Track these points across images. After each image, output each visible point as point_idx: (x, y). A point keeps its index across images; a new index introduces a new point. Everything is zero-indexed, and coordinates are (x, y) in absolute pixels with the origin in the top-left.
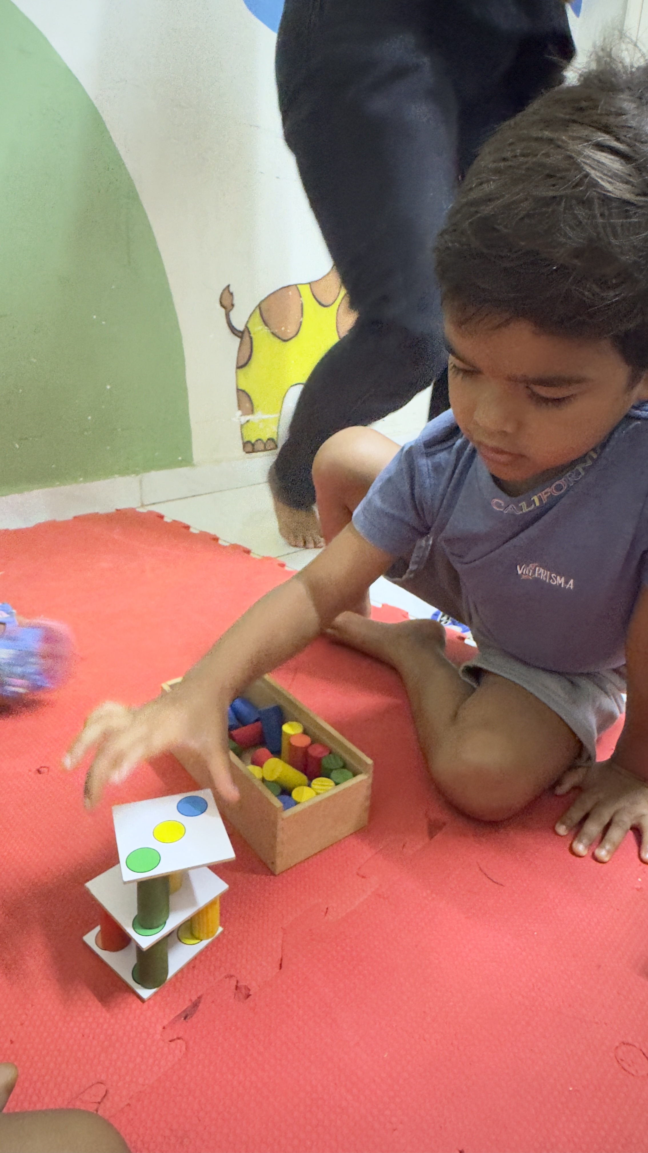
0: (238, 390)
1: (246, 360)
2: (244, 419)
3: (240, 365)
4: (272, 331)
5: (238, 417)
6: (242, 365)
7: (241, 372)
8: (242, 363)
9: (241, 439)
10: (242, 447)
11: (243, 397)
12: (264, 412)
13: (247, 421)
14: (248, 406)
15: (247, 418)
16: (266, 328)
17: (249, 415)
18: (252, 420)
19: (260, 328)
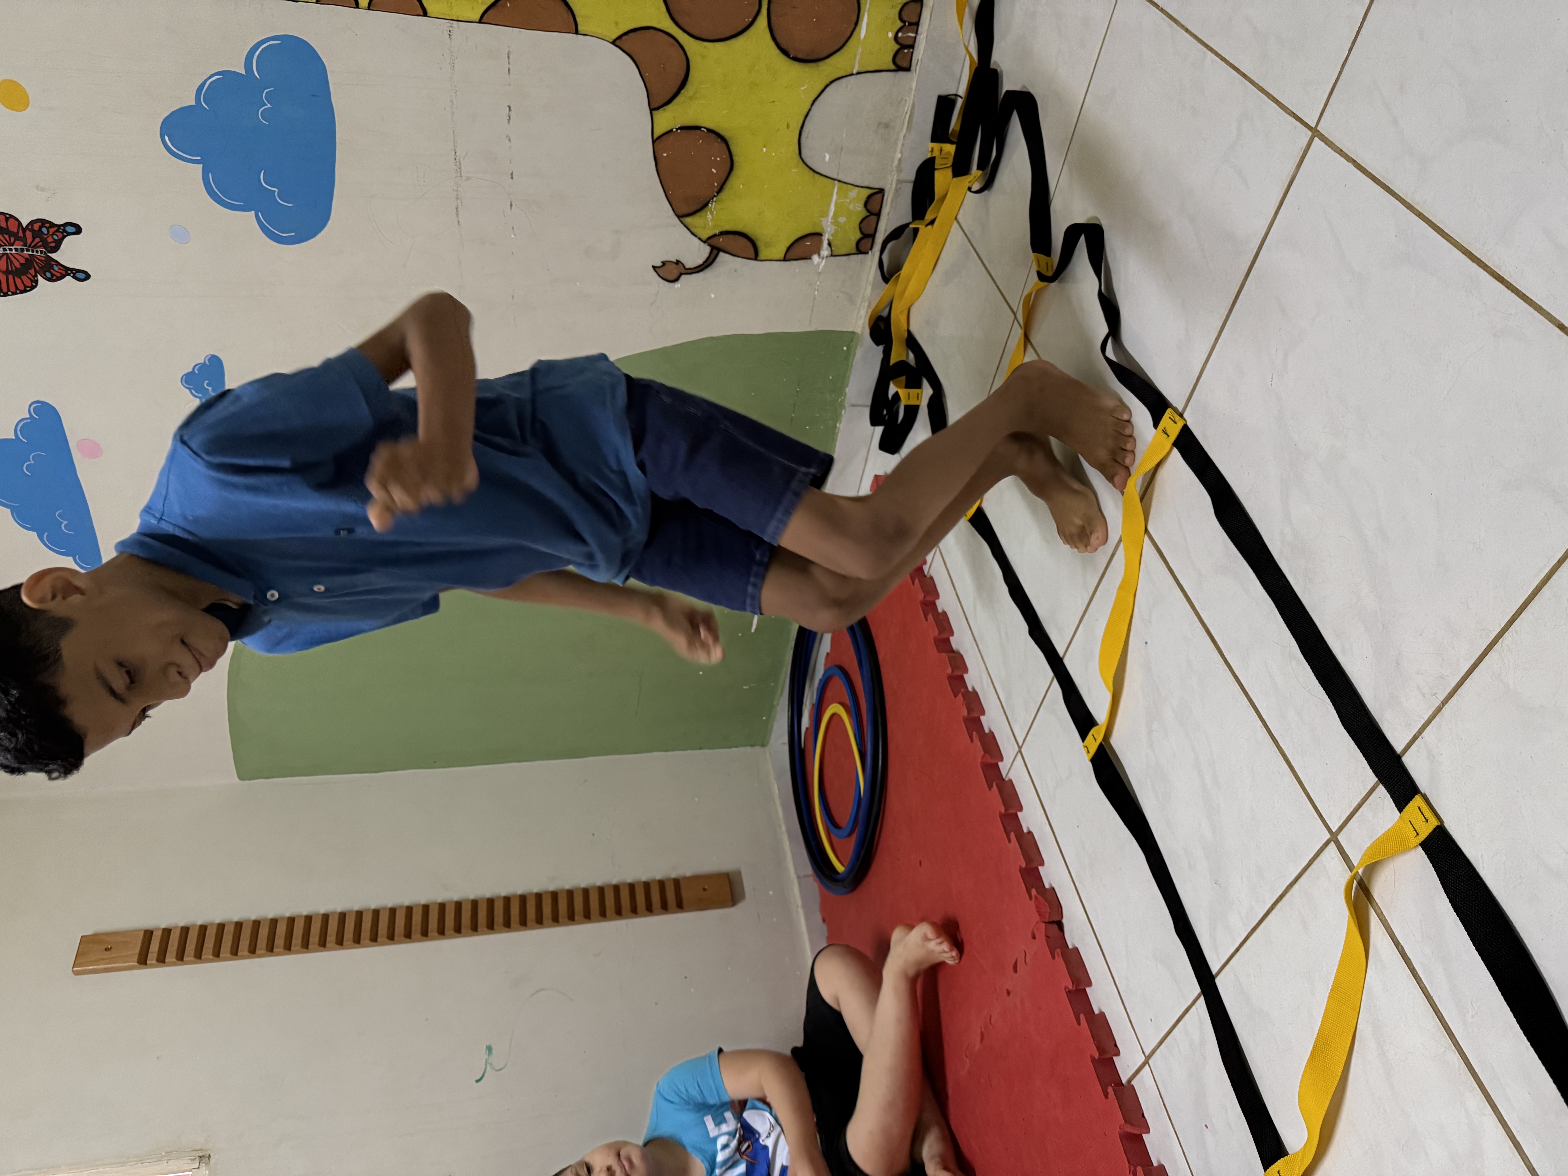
2: (825, 252)
4: (716, 194)
9: (852, 257)
10: (861, 256)
11: (797, 251)
12: (825, 214)
13: (829, 244)
14: (808, 243)
15: (825, 243)
16: (710, 205)
17: (821, 242)
18: (831, 238)
19: (709, 216)
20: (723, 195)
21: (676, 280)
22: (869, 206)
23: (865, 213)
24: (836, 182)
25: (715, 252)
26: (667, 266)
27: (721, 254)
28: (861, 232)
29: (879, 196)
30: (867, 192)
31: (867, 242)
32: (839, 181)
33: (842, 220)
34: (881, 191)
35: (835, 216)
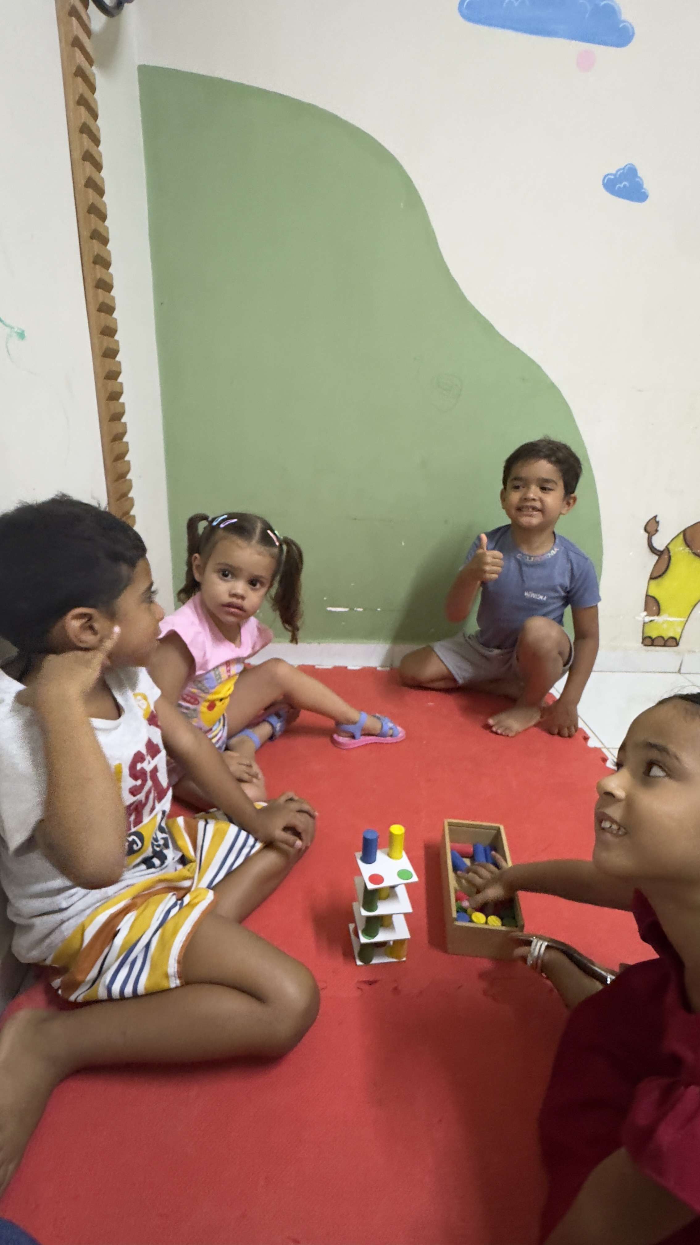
0: (647, 596)
1: (661, 573)
2: (648, 619)
3: (653, 577)
4: (693, 551)
5: (643, 616)
6: (656, 576)
7: (653, 582)
8: (655, 575)
9: (641, 634)
10: (641, 640)
11: (651, 601)
12: (670, 615)
13: (651, 621)
14: (654, 608)
15: (652, 618)
16: (688, 548)
17: (653, 615)
18: (655, 621)
19: (681, 549)
20: (692, 556)
21: (646, 530)
22: (671, 641)
23: (666, 638)
24: (686, 619)
25: (659, 553)
26: (655, 524)
27: (656, 557)
28: (656, 638)
29: (674, 644)
30: (678, 638)
31: (648, 641)
32: (687, 621)
33: (665, 626)
34: (677, 644)
35: (667, 622)
